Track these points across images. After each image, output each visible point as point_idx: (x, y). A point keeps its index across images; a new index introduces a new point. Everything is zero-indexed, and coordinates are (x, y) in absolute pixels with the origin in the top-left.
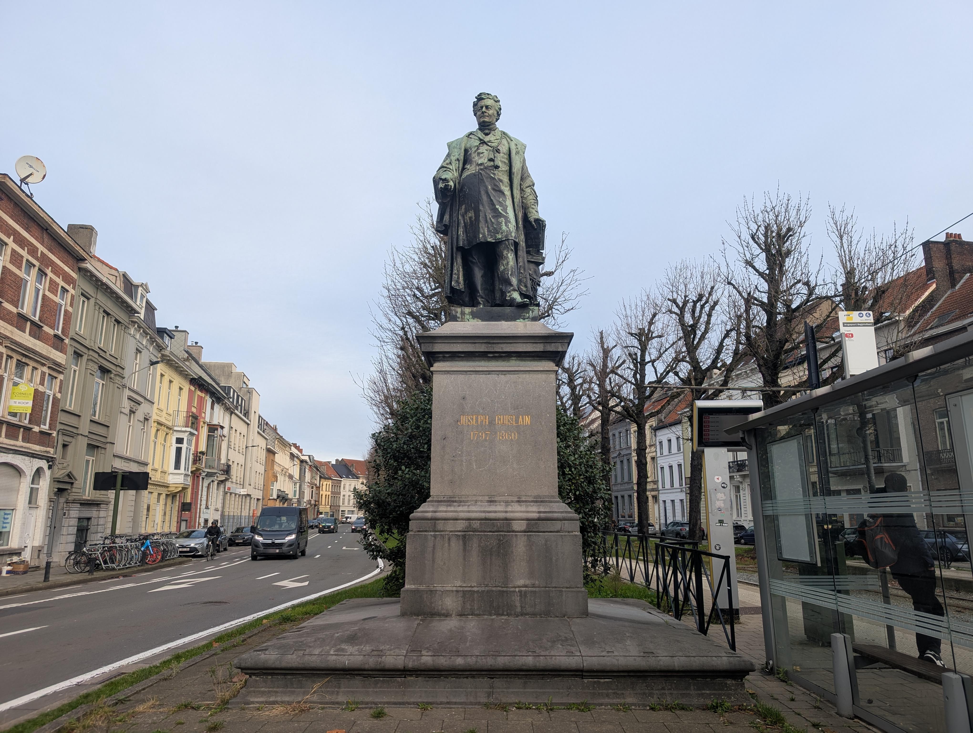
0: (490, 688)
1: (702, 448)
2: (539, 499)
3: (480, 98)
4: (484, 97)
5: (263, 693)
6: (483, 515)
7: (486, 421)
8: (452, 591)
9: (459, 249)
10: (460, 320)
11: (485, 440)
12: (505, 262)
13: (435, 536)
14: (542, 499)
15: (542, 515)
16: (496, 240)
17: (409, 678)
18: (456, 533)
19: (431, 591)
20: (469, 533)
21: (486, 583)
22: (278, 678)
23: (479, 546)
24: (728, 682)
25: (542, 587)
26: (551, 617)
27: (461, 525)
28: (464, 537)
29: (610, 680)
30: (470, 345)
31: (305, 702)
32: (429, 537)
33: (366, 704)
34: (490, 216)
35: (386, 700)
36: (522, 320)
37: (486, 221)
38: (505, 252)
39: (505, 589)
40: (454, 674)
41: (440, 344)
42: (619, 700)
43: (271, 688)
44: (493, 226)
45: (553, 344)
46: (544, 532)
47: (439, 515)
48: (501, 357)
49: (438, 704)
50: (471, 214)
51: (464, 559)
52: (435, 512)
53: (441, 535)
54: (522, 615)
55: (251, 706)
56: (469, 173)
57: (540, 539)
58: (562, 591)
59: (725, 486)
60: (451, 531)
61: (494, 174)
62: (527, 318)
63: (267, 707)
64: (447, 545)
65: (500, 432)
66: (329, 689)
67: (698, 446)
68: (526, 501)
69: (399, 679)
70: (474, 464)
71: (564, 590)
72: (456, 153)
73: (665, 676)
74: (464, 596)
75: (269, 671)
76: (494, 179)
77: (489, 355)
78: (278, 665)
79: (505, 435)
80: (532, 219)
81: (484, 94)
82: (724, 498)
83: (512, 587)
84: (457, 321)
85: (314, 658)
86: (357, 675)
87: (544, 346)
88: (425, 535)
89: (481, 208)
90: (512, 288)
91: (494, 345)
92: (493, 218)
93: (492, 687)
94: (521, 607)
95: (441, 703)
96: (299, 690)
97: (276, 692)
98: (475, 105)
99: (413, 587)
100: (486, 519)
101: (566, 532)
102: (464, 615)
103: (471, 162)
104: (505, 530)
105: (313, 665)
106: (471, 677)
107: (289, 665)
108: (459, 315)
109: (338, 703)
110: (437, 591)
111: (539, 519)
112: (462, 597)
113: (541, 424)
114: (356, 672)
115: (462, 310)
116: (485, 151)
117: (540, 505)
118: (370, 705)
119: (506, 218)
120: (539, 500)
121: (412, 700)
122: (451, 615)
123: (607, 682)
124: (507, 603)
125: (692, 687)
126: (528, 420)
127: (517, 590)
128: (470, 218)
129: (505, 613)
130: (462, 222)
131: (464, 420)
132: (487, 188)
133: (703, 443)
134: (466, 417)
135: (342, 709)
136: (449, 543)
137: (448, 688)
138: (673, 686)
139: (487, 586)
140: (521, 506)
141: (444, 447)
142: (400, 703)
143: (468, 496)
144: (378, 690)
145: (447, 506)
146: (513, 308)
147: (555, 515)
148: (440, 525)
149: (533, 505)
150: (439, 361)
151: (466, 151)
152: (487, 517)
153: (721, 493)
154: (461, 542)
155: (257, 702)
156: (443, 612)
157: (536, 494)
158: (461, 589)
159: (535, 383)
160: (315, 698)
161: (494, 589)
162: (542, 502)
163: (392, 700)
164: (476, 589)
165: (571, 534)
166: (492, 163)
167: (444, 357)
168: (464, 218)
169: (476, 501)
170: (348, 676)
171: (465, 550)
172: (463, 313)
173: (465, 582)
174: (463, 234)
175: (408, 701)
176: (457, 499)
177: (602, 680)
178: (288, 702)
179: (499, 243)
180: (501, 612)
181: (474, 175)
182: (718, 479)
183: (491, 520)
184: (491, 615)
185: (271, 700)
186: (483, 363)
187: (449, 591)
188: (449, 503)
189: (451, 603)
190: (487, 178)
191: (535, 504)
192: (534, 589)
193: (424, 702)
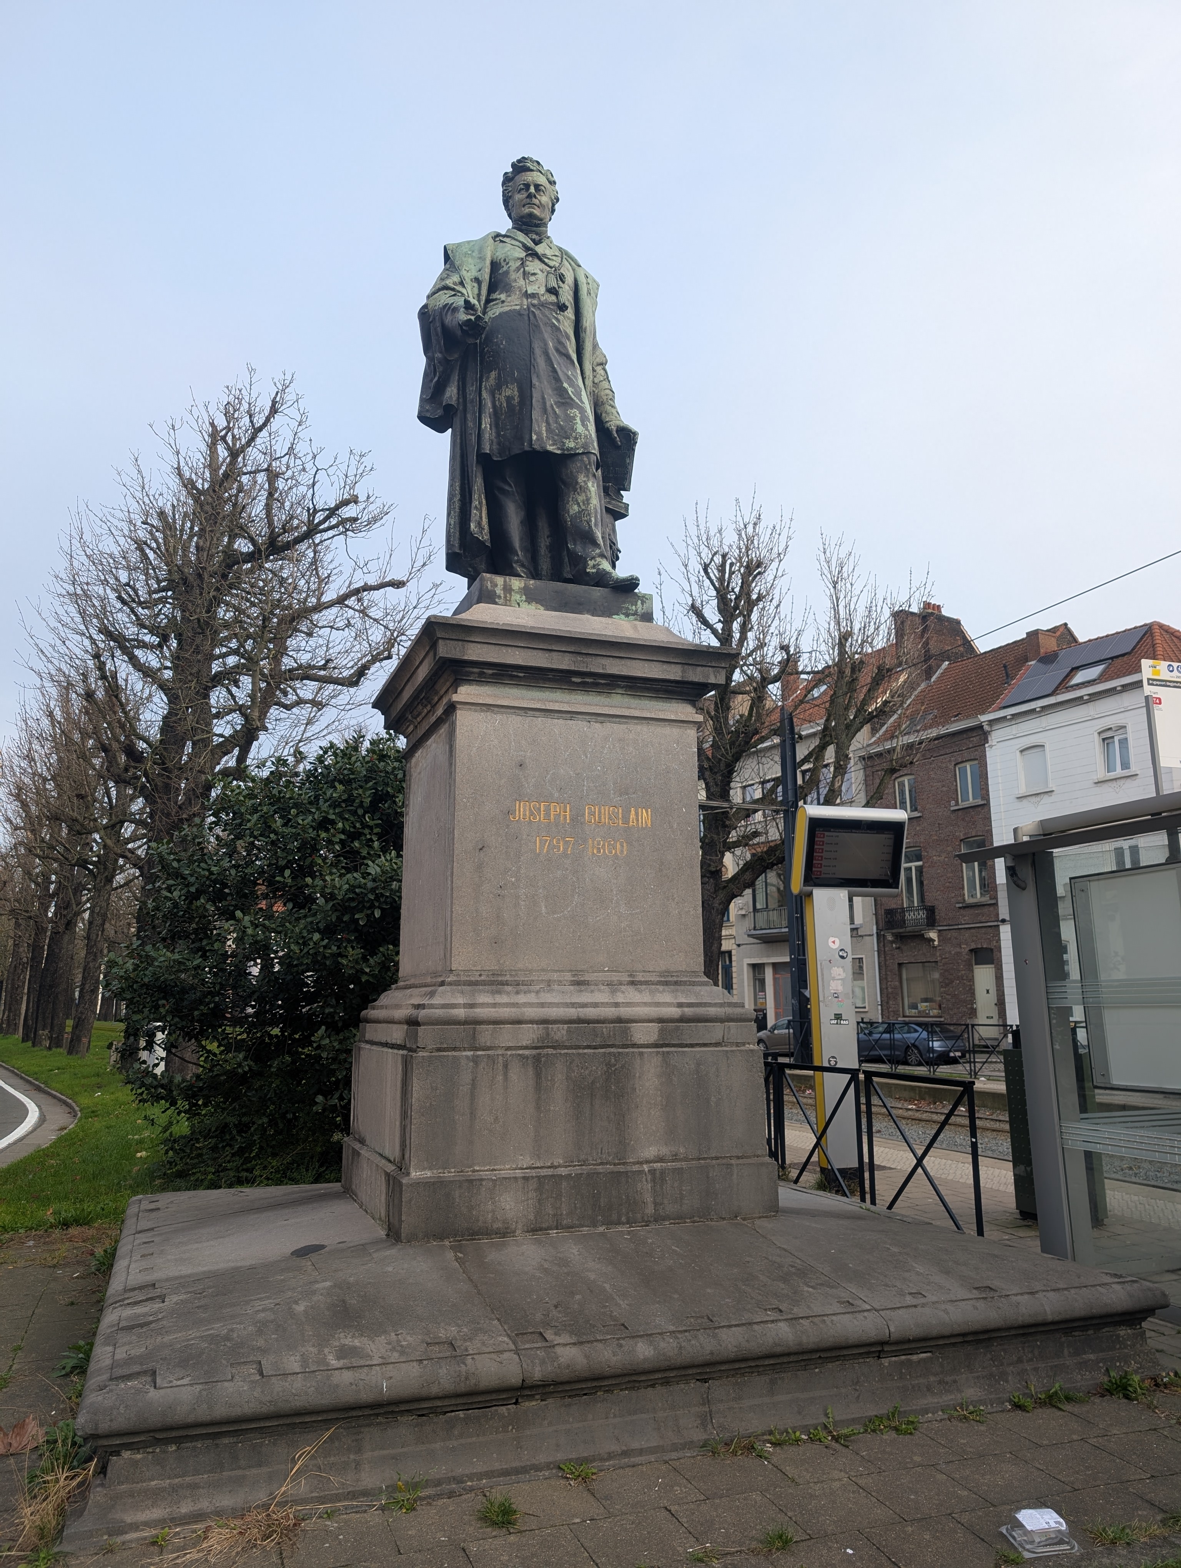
0: (703, 1404)
1: (809, 888)
2: (670, 979)
3: (521, 167)
4: (532, 167)
5: (155, 1496)
6: (572, 1013)
7: (565, 818)
8: (515, 1178)
9: (484, 459)
10: (501, 601)
11: (565, 855)
12: (580, 498)
13: (475, 1060)
14: (675, 979)
15: (688, 1011)
16: (562, 449)
17: (527, 1403)
18: (521, 1052)
19: (471, 1181)
20: (545, 1051)
21: (582, 1157)
22: (195, 1447)
23: (568, 1078)
24: (1122, 1333)
25: (692, 1159)
26: (712, 1220)
27: (528, 1035)
28: (537, 1059)
29: (929, 1354)
30: (540, 653)
31: (282, 1504)
32: (463, 1062)
33: (436, 1486)
34: (551, 401)
35: (480, 1468)
36: (623, 617)
37: (545, 410)
38: (581, 478)
39: (621, 1168)
40: (629, 1382)
41: (479, 646)
42: (953, 1397)
43: (176, 1476)
44: (556, 422)
45: (699, 669)
46: (692, 1046)
47: (481, 1013)
48: (596, 685)
49: (602, 1460)
50: (511, 391)
51: (538, 1108)
52: (472, 1006)
53: (489, 1056)
54: (656, 1220)
55: (128, 1537)
56: (507, 309)
57: (685, 1060)
58: (732, 1165)
59: (845, 955)
60: (508, 1048)
61: (558, 320)
62: (633, 615)
63: (178, 1533)
64: (500, 1078)
65: (594, 839)
66: (332, 1459)
67: (804, 886)
68: (646, 983)
69: (504, 1408)
70: (543, 904)
71: (733, 1162)
72: (472, 267)
73: (1023, 1335)
74: (539, 1189)
75: (174, 1434)
76: (558, 329)
77: (574, 679)
78: (203, 1413)
79: (604, 845)
80: (612, 426)
81: (531, 160)
82: (843, 975)
83: (634, 1163)
84: (496, 603)
85: (297, 1384)
86: (402, 1413)
87: (683, 671)
88: (454, 1057)
89: (535, 381)
90: (598, 551)
91: (589, 659)
92: (558, 407)
93: (707, 1401)
94: (655, 1204)
95: (610, 1456)
96: (254, 1471)
97: (194, 1486)
98: (507, 179)
99: (429, 1174)
100: (580, 1021)
101: (732, 1044)
102: (541, 1229)
103: (508, 288)
104: (617, 1043)
105: (298, 1403)
106: (662, 1384)
107: (237, 1412)
108: (499, 591)
109: (365, 1493)
110: (482, 1180)
111: (683, 1019)
112: (536, 1190)
113: (672, 827)
114: (403, 1407)
115: (505, 581)
116: (539, 272)
117: (677, 991)
118: (446, 1487)
119: (582, 410)
120: (670, 981)
121: (542, 1458)
122: (514, 1232)
123: (924, 1360)
124: (628, 1197)
125: (1066, 1352)
126: (645, 816)
127: (646, 1167)
128: (509, 399)
129: (624, 1219)
130: (490, 405)
131: (522, 810)
132: (546, 344)
133: (812, 879)
134: (525, 806)
135: (383, 1508)
136: (506, 1075)
137: (615, 1416)
138: (1036, 1352)
139: (584, 1163)
140: (640, 992)
141: (480, 867)
142: (517, 1471)
143: (531, 971)
144: (455, 1443)
145: (494, 993)
146: (606, 590)
147: (712, 1011)
148: (485, 1035)
149: (664, 991)
150: (469, 682)
151: (495, 265)
152: (582, 1016)
153: (838, 967)
154: (531, 1072)
155: (147, 1524)
156: (495, 1226)
157: (664, 968)
158: (533, 1173)
159: (659, 743)
160: (303, 1487)
161: (600, 1169)
162: (676, 983)
163: (497, 1466)
164: (563, 1171)
165: (742, 1048)
166: (553, 298)
167: (481, 674)
168: (494, 397)
169: (549, 983)
170: (380, 1419)
171: (538, 1087)
172: (508, 589)
173: (539, 1158)
174: (491, 429)
175: (534, 1461)
176: (508, 978)
177: (915, 1358)
178: (234, 1509)
179: (568, 457)
180: (614, 1217)
181: (519, 313)
182: (834, 942)
183: (588, 1022)
184: (595, 1226)
185: (184, 1510)
186: (558, 695)
187: (509, 1178)
188: (494, 987)
189: (513, 1204)
190: (545, 324)
191: (666, 988)
192: (677, 1165)
193: (571, 1460)
